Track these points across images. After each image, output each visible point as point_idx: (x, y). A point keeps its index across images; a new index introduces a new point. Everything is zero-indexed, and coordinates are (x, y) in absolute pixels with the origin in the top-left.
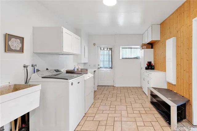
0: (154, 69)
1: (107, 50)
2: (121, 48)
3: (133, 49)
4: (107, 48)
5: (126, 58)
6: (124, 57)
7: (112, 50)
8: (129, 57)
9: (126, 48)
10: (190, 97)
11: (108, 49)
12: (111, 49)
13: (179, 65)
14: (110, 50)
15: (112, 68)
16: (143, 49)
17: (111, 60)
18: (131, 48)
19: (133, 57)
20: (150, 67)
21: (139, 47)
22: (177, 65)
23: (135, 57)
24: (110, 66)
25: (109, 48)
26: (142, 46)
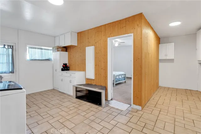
0: (69, 70)
1: (4, 47)
2: (28, 48)
3: (43, 50)
4: (4, 45)
5: (36, 60)
6: (33, 58)
7: (12, 49)
8: (39, 59)
9: (35, 48)
10: (106, 85)
11: (6, 47)
12: (12, 47)
13: (97, 65)
14: (10, 48)
15: (13, 73)
16: (58, 51)
17: (10, 61)
18: (42, 49)
19: (44, 58)
20: (66, 69)
21: (51, 48)
22: (96, 65)
23: (47, 58)
24: (10, 70)
25: (8, 46)
26: (57, 49)
